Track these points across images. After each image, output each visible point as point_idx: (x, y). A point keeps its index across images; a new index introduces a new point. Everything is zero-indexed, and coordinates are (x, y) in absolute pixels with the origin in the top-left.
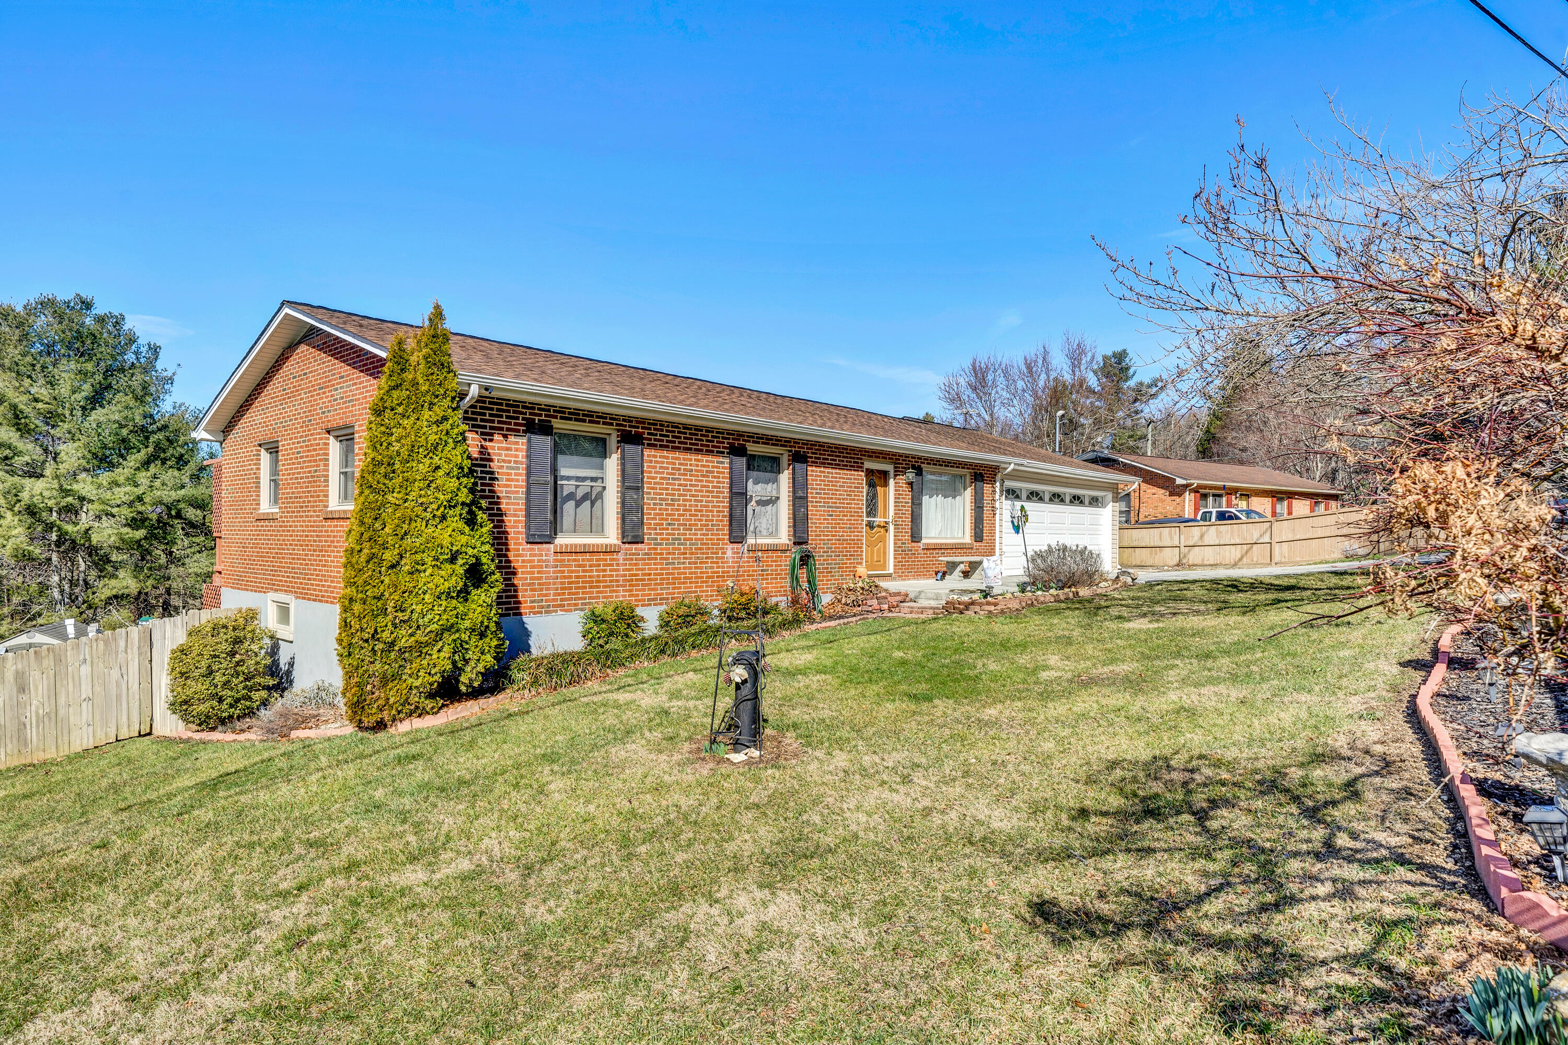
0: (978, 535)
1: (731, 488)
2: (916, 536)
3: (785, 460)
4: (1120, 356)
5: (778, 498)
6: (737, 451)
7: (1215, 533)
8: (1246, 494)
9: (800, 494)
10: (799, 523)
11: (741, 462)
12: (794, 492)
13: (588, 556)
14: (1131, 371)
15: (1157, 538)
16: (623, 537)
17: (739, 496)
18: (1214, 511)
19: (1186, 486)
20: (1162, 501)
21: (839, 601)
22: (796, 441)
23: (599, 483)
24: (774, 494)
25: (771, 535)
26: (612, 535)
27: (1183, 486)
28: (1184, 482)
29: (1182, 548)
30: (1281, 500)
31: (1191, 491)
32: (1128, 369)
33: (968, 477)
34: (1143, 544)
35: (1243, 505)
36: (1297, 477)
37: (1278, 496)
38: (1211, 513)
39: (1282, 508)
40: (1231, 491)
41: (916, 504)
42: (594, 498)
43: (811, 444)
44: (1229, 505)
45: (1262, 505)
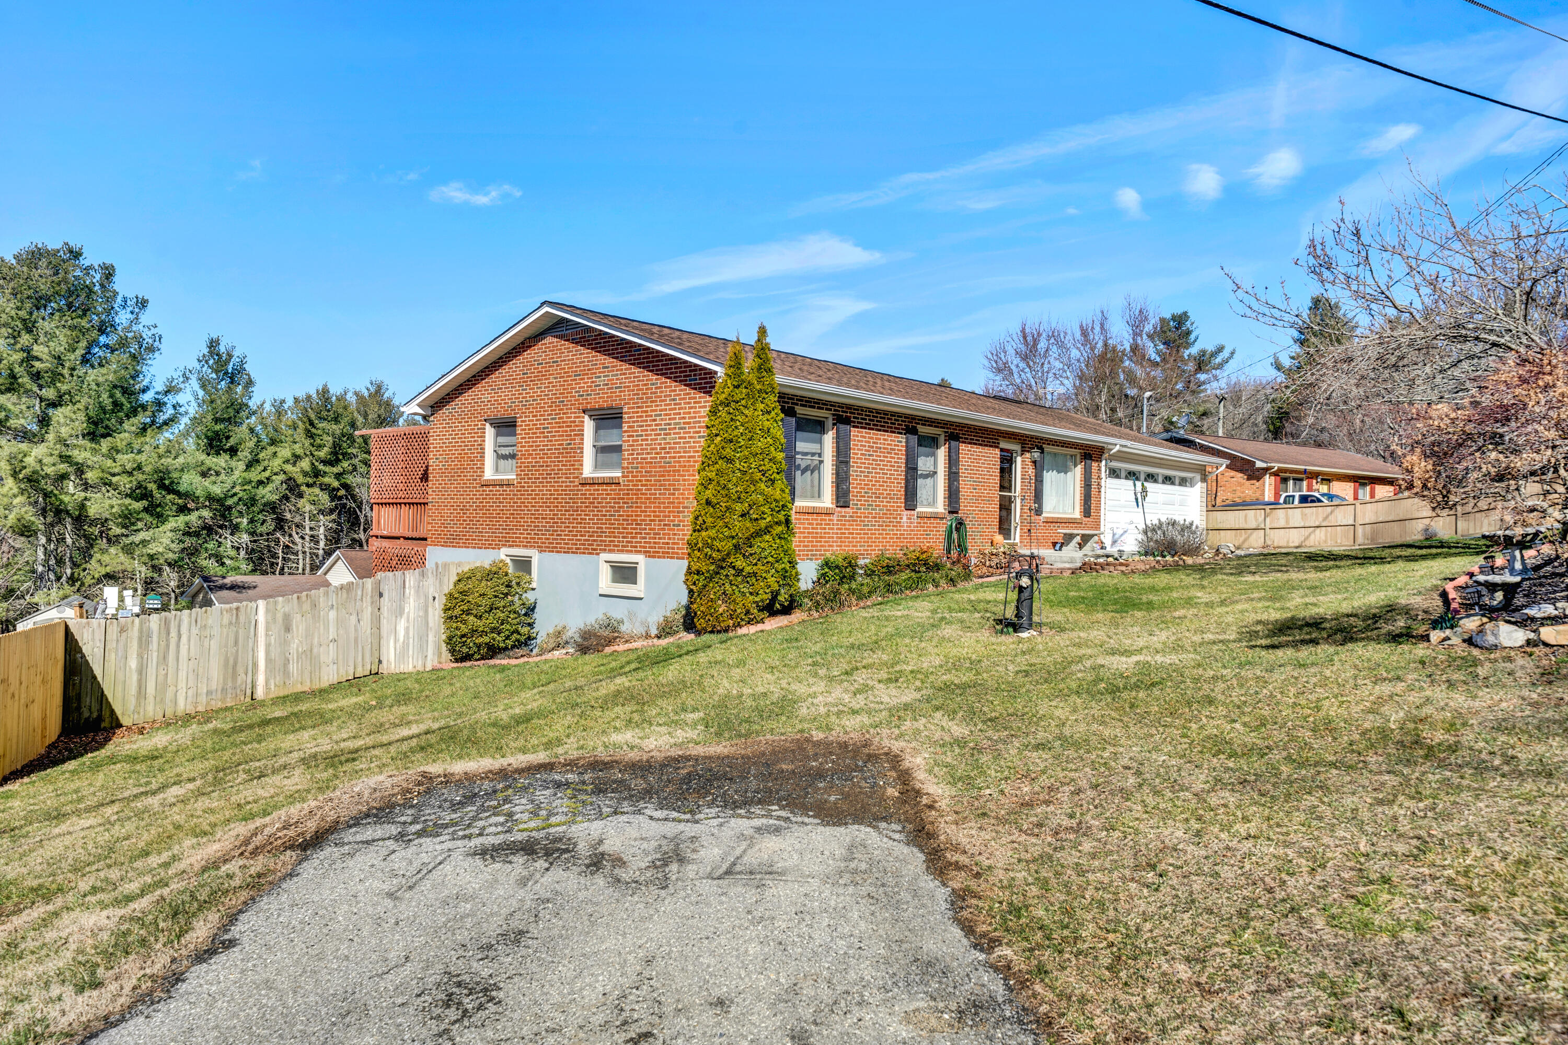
0: (1087, 512)
1: (907, 463)
2: (1039, 512)
3: (942, 439)
4: (1180, 320)
5: (935, 473)
6: (910, 431)
7: (1297, 515)
8: (1327, 479)
9: (954, 470)
10: (953, 495)
11: (914, 439)
12: (950, 468)
13: (815, 516)
14: (1192, 337)
15: (1242, 520)
16: (837, 502)
17: (912, 471)
18: (1297, 495)
19: (1266, 470)
20: (1241, 485)
21: (984, 565)
22: (952, 424)
23: (816, 458)
24: (932, 469)
25: (929, 505)
26: (827, 500)
27: (1263, 469)
28: (1264, 465)
29: (1268, 531)
30: (1364, 485)
31: (1271, 474)
32: (1188, 333)
33: (1078, 457)
34: (1228, 527)
35: (1324, 489)
36: (1380, 462)
37: (1361, 481)
38: (1293, 497)
39: (1364, 493)
40: (1313, 475)
41: (1039, 480)
42: (815, 469)
43: (962, 426)
44: (1310, 488)
45: (1344, 489)
